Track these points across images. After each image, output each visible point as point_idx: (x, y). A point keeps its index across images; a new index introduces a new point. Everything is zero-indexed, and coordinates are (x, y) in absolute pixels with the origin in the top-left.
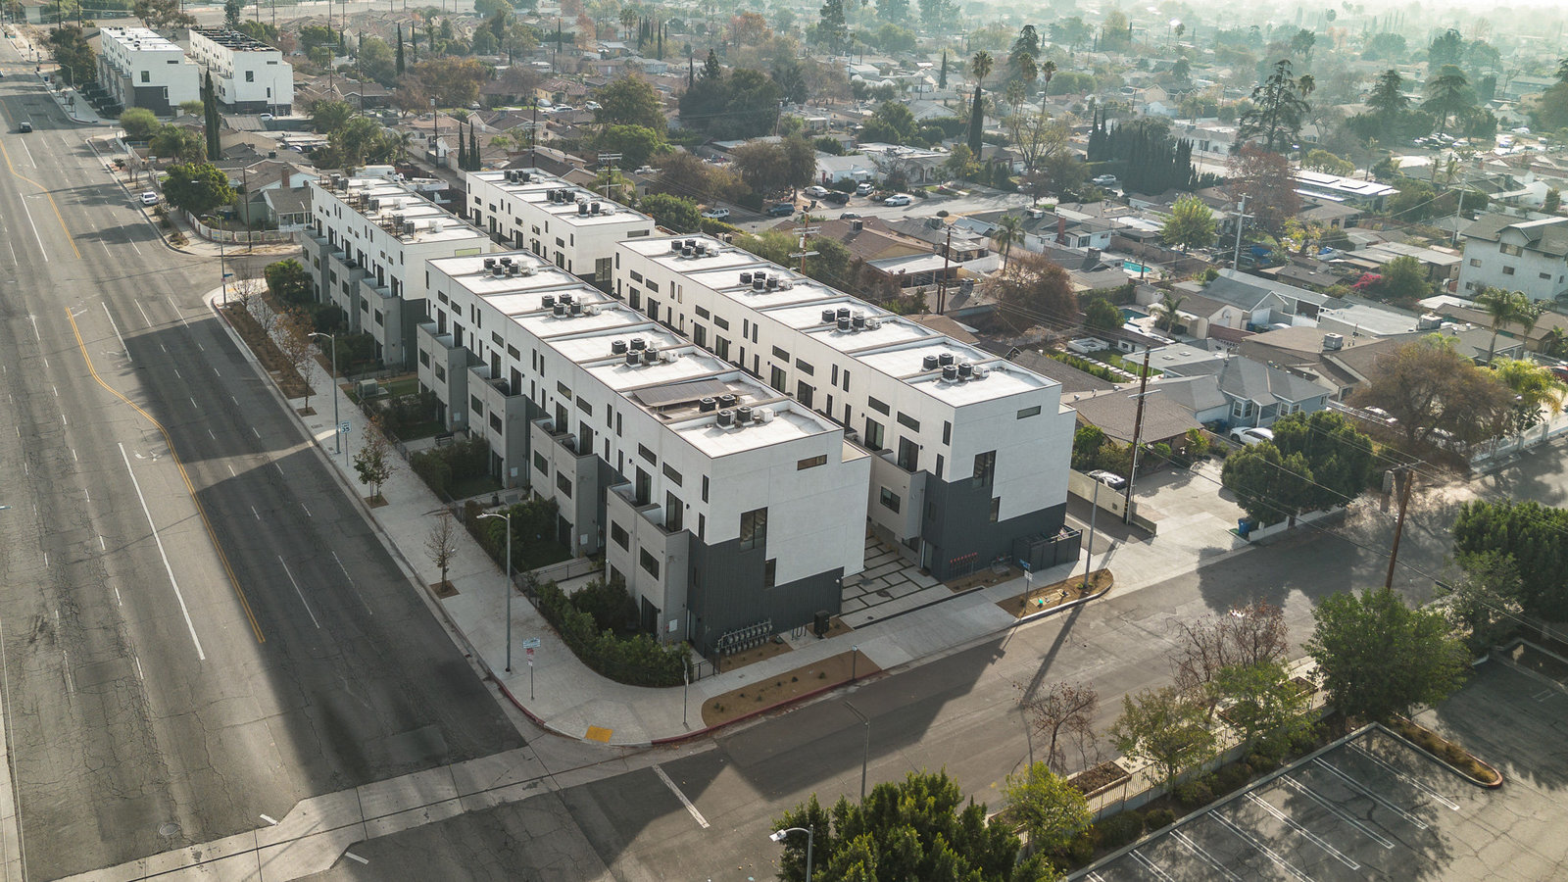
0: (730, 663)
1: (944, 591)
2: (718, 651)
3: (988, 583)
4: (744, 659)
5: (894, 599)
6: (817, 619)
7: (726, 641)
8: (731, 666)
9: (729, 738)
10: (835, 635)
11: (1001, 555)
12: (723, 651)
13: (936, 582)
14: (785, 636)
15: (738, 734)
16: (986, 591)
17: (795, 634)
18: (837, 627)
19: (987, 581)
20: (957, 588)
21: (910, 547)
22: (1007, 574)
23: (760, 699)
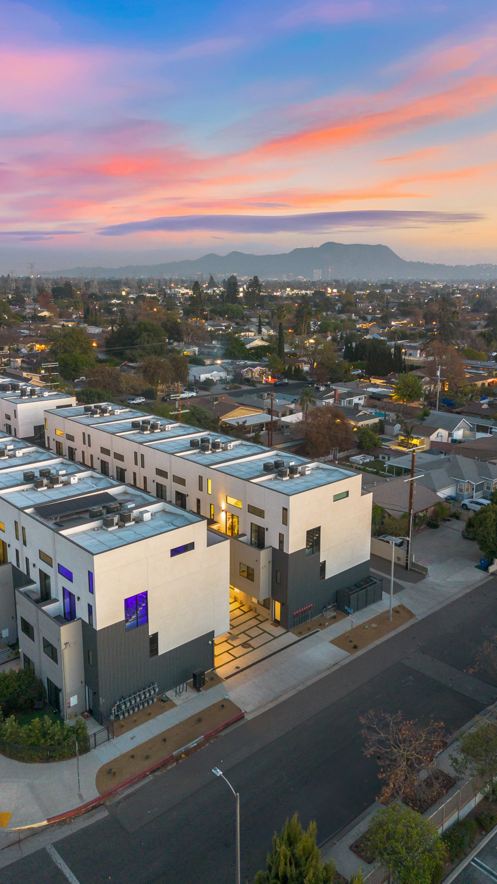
0: (122, 726)
1: (291, 637)
2: (112, 717)
3: (322, 626)
4: (135, 721)
5: (254, 649)
6: (194, 676)
7: (119, 707)
8: (123, 729)
9: (119, 802)
10: (210, 687)
11: (329, 604)
12: (117, 716)
13: (284, 631)
14: (170, 694)
15: (128, 796)
16: (322, 633)
17: (178, 690)
18: (212, 679)
19: (321, 625)
20: (300, 633)
21: (264, 606)
22: (334, 617)
23: (147, 757)
